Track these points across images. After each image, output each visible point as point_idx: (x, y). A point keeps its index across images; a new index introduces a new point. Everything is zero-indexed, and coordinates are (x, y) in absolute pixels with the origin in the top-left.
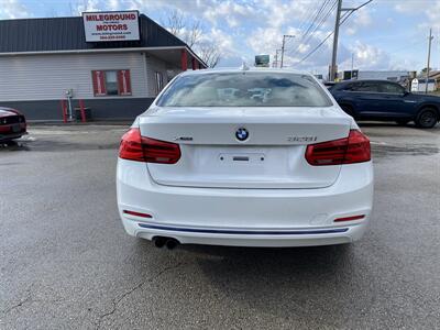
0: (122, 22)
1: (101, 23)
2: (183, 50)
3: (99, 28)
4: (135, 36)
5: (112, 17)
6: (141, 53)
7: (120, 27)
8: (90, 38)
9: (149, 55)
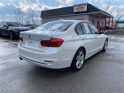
0: (83, 6)
1: (78, 7)
2: (100, 13)
3: (77, 9)
4: (86, 10)
5: (80, 5)
6: (87, 14)
7: (82, 8)
8: (75, 11)
9: (90, 15)
